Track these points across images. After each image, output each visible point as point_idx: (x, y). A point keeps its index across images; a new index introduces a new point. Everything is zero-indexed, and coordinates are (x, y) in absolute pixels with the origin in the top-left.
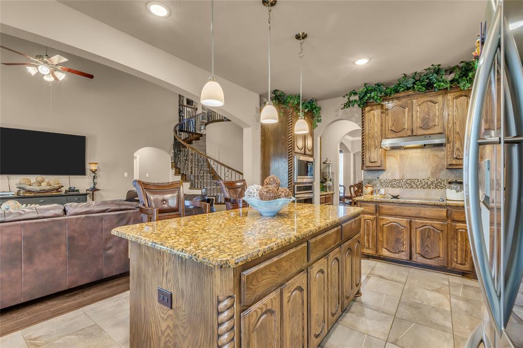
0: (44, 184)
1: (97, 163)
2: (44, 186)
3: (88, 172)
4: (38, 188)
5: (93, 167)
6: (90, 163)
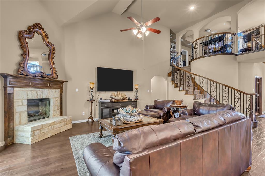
0: (120, 96)
1: (138, 85)
2: (120, 97)
3: (134, 89)
4: (118, 98)
5: (137, 87)
6: (135, 85)
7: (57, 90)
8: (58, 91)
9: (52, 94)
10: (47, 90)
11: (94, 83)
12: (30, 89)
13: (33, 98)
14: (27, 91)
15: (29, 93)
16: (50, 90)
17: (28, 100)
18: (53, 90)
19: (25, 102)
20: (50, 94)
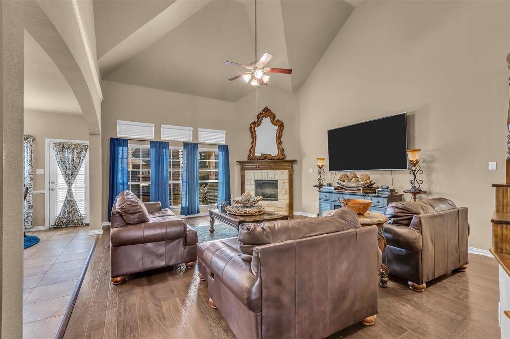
6: (409, 151)
7: (284, 171)
8: (286, 172)
9: (279, 176)
10: (273, 171)
11: (324, 159)
12: (257, 171)
13: (259, 179)
14: (254, 173)
15: (256, 175)
16: (276, 171)
17: (255, 181)
18: (280, 172)
19: (253, 183)
20: (276, 176)
